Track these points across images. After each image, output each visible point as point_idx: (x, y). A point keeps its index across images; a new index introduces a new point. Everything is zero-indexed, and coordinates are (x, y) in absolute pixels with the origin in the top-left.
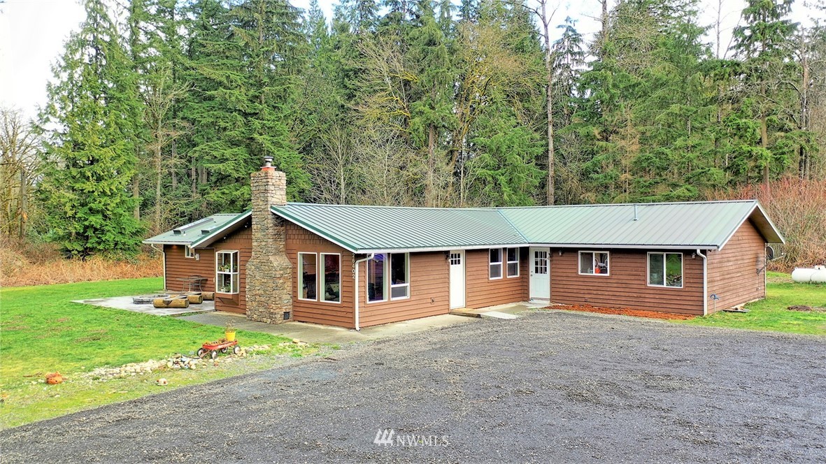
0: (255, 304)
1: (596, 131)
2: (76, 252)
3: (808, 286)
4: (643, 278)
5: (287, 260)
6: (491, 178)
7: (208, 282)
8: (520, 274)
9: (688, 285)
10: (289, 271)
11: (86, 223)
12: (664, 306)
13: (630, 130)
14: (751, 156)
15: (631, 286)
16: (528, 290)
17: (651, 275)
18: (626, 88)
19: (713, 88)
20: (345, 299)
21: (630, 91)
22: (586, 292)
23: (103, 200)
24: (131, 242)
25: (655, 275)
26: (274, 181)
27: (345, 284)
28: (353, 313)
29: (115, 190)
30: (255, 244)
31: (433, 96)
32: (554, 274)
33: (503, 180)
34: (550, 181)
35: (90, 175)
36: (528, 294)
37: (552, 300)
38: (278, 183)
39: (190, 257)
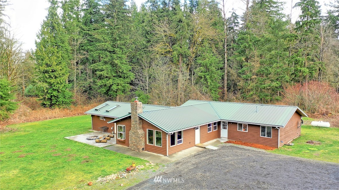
0: (132, 145)
1: (243, 58)
2: (48, 105)
3: (316, 128)
4: (259, 134)
5: (143, 131)
6: (203, 76)
7: (109, 129)
8: (218, 129)
9: (273, 137)
10: (144, 135)
11: (52, 95)
12: (265, 143)
13: (256, 59)
14: (300, 71)
15: (255, 136)
16: (220, 134)
17: (261, 133)
18: (255, 42)
19: (287, 45)
20: (163, 146)
21: (256, 42)
22: (240, 137)
23: (58, 85)
24: (68, 101)
25: (263, 133)
26: (139, 106)
27: (163, 141)
28: (166, 150)
29: (62, 82)
30: (132, 125)
31: (181, 43)
32: (229, 130)
33: (208, 77)
34: (225, 75)
35: (53, 76)
36: (220, 135)
37: (228, 138)
38: (140, 106)
39: (102, 119)
